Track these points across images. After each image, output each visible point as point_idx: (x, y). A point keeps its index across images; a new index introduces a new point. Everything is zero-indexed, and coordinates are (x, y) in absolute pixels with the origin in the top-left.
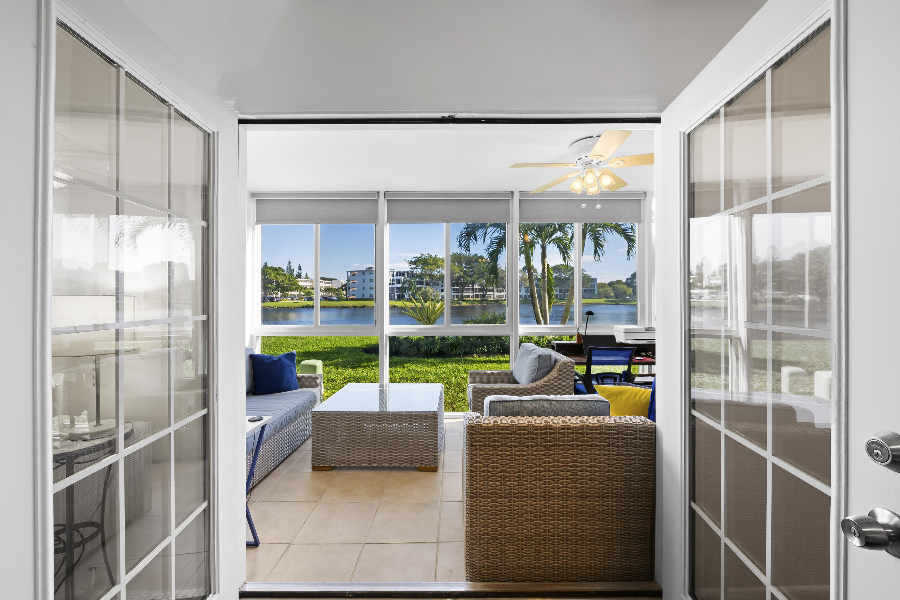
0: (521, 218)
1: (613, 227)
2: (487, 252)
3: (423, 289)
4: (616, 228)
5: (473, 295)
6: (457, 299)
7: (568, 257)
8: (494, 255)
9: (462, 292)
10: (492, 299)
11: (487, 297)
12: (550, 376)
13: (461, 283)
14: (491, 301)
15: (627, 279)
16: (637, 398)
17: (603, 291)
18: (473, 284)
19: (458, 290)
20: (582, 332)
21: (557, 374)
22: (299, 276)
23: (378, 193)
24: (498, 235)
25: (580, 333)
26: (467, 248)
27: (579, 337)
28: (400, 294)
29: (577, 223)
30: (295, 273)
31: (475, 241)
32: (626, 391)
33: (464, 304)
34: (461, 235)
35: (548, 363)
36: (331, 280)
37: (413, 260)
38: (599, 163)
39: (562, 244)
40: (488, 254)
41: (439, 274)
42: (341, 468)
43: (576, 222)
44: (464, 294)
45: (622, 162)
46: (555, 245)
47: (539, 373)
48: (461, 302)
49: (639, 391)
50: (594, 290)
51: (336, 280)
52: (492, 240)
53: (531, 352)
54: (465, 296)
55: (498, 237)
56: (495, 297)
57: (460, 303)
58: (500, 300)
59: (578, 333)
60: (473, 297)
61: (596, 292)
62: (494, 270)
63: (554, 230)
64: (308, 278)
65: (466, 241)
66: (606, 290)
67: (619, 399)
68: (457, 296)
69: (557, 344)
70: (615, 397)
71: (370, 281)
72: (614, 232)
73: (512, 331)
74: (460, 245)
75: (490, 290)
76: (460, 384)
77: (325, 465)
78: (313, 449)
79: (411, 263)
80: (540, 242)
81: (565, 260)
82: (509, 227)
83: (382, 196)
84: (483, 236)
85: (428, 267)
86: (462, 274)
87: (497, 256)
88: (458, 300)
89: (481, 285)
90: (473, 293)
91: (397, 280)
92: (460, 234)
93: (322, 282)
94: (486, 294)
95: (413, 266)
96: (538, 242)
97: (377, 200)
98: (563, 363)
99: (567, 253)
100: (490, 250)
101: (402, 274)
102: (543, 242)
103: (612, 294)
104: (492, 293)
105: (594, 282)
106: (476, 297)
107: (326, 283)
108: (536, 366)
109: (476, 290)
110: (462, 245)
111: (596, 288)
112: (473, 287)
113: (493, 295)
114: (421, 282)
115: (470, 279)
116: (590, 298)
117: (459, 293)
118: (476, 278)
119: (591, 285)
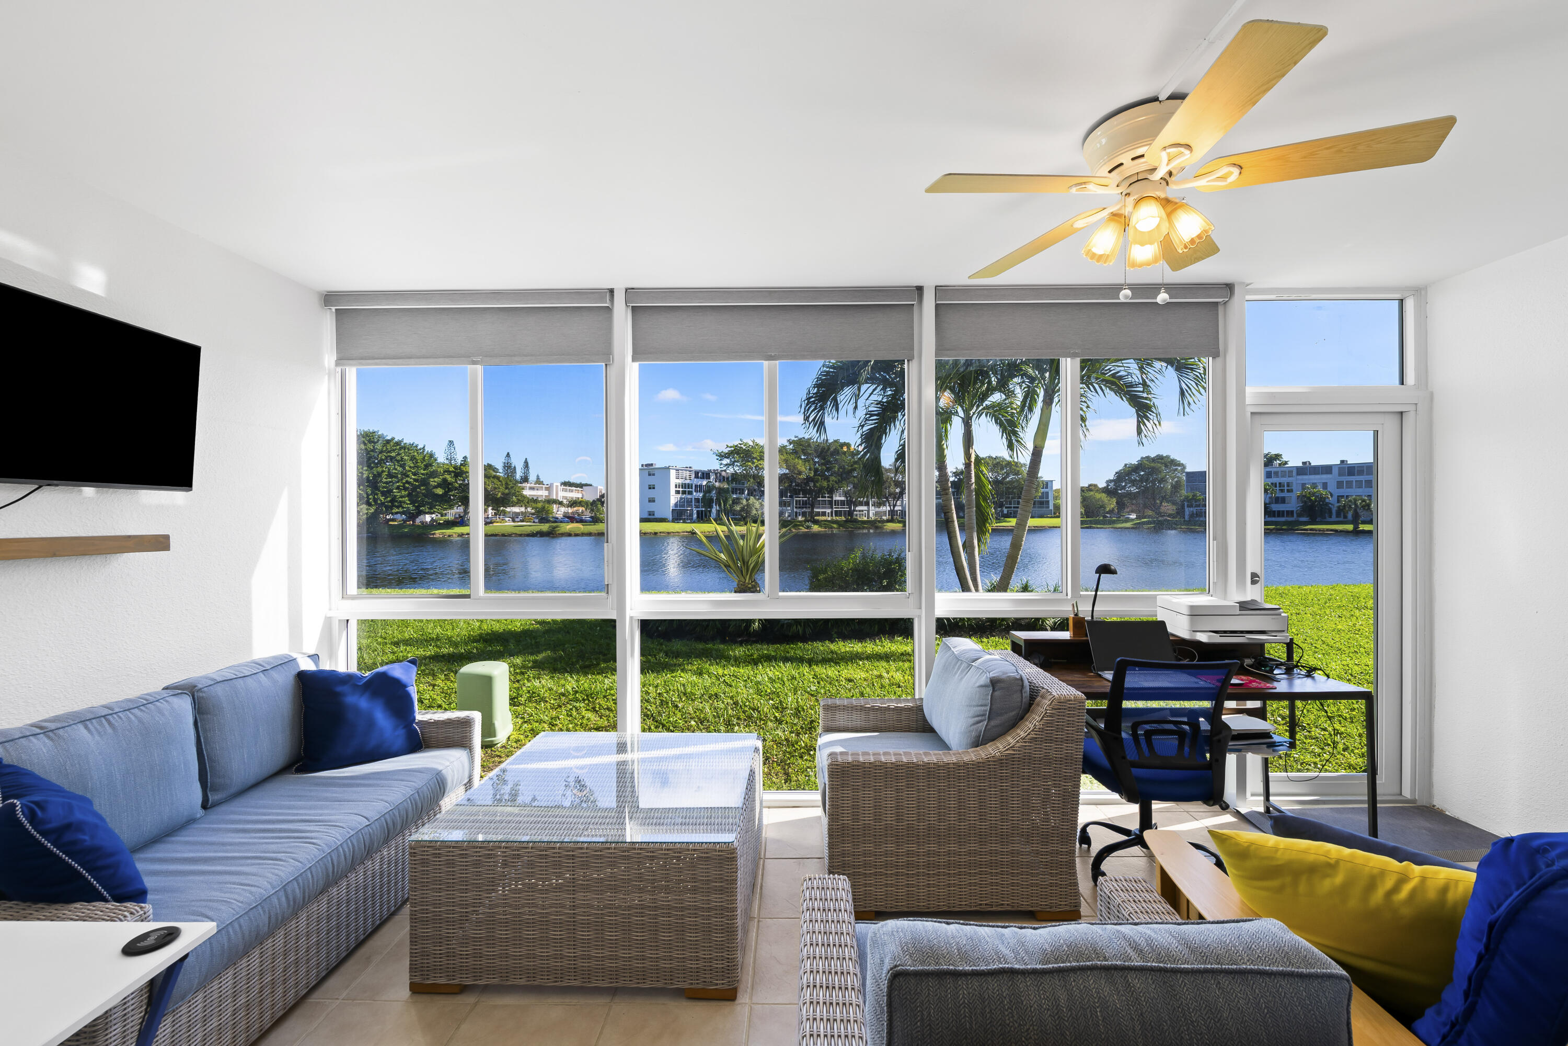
0: (940, 348)
1: (1107, 381)
2: (860, 432)
3: (744, 502)
4: (1113, 383)
5: (832, 512)
6: (803, 519)
7: (1018, 441)
8: (873, 439)
9: (813, 507)
10: (865, 519)
11: (857, 515)
12: (1023, 734)
13: (810, 492)
14: (864, 522)
15: (1109, 482)
16: (1378, 896)
18: (831, 491)
19: (805, 503)
20: (1085, 610)
21: (1041, 730)
22: (525, 479)
23: (612, 291)
24: (880, 399)
25: (1081, 615)
26: (820, 425)
27: (1079, 623)
28: (702, 511)
29: (1069, 359)
30: (519, 475)
31: (834, 412)
32: (1331, 867)
33: (816, 528)
34: (808, 399)
35: (1016, 697)
36: (581, 486)
37: (726, 451)
38: (1167, 177)
39: (1003, 416)
40: (862, 435)
42: (486, 989)
43: (1066, 356)
44: (815, 510)
45: (1236, 171)
46: (990, 420)
47: (993, 723)
48: (809, 524)
49: (1383, 873)
50: (1048, 502)
51: (591, 485)
52: (870, 409)
53: (969, 666)
54: (818, 514)
55: (879, 403)
56: (871, 515)
57: (808, 527)
58: (879, 522)
59: (1076, 615)
60: (832, 516)
62: (874, 466)
63: (988, 389)
64: (542, 483)
65: (819, 412)
67: (1302, 888)
68: (804, 514)
69: (1027, 642)
70: (1288, 879)
71: (650, 488)
72: (1107, 391)
73: (920, 608)
74: (806, 419)
75: (861, 504)
76: (803, 710)
77: (443, 981)
78: (414, 939)
79: (722, 456)
80: (961, 414)
81: (1010, 446)
82: (911, 370)
83: (620, 298)
84: (853, 400)
85: (753, 463)
86: (812, 475)
87: (880, 438)
88: (806, 521)
89: (846, 494)
90: (832, 508)
91: (696, 486)
92: (804, 398)
93: (566, 491)
94: (854, 510)
95: (726, 461)
96: (956, 413)
97: (609, 310)
98: (1055, 702)
99: (1015, 433)
100: (865, 428)
101: (706, 475)
102: (966, 412)
104: (865, 508)
105: (1047, 488)
106: (836, 515)
107: (572, 491)
108: (985, 705)
109: (837, 502)
110: (811, 419)
111: (1051, 498)
112: (832, 497)
113: (868, 511)
114: (740, 489)
115: (825, 484)
116: (1041, 516)
117: (806, 508)
118: (836, 482)
119: (1043, 493)
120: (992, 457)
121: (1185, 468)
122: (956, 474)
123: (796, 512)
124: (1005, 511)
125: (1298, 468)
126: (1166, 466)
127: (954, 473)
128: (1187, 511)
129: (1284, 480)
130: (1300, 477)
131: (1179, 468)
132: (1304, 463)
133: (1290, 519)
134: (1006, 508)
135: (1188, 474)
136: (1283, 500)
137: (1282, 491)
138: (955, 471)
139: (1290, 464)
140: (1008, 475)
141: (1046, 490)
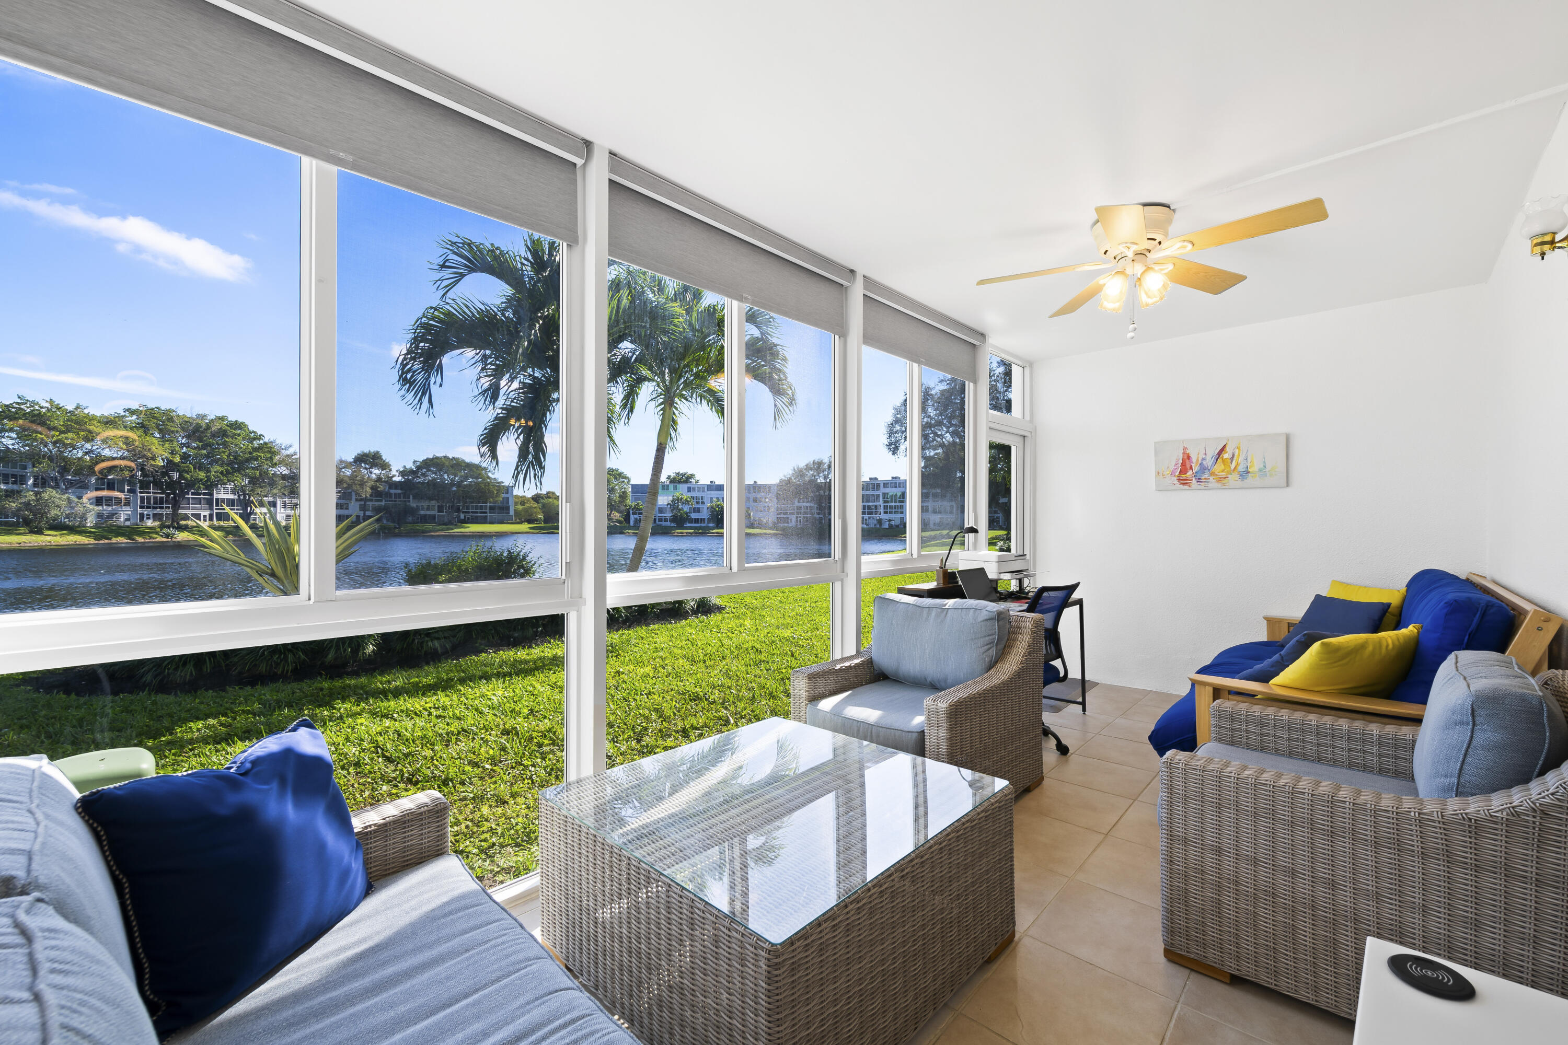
5: (210, 516)
6: (157, 523)
13: (172, 485)
17: (522, 510)
18: (210, 486)
19: (160, 501)
33: (182, 537)
41: (87, 458)
44: (180, 511)
48: (171, 531)
50: (508, 508)
57: (167, 536)
60: (212, 520)
61: (512, 512)
66: (531, 507)
86: (177, 459)
88: (162, 527)
90: (211, 509)
103: (541, 516)
105: (507, 493)
109: (221, 501)
111: (511, 504)
112: (211, 495)
114: (14, 476)
115: (202, 475)
116: (501, 522)
117: (161, 508)
118: (222, 473)
119: (503, 498)
120: (448, 458)
121: (629, 481)
122: (402, 473)
123: (142, 515)
124: (462, 516)
125: (708, 485)
126: (616, 478)
127: (401, 472)
128: (632, 518)
129: (699, 494)
130: (709, 492)
131: (626, 480)
132: (711, 482)
133: (703, 525)
134: (463, 512)
135: (634, 486)
136: (697, 510)
137: (698, 503)
138: (402, 469)
139: (701, 482)
140: (466, 478)
141: (506, 496)
